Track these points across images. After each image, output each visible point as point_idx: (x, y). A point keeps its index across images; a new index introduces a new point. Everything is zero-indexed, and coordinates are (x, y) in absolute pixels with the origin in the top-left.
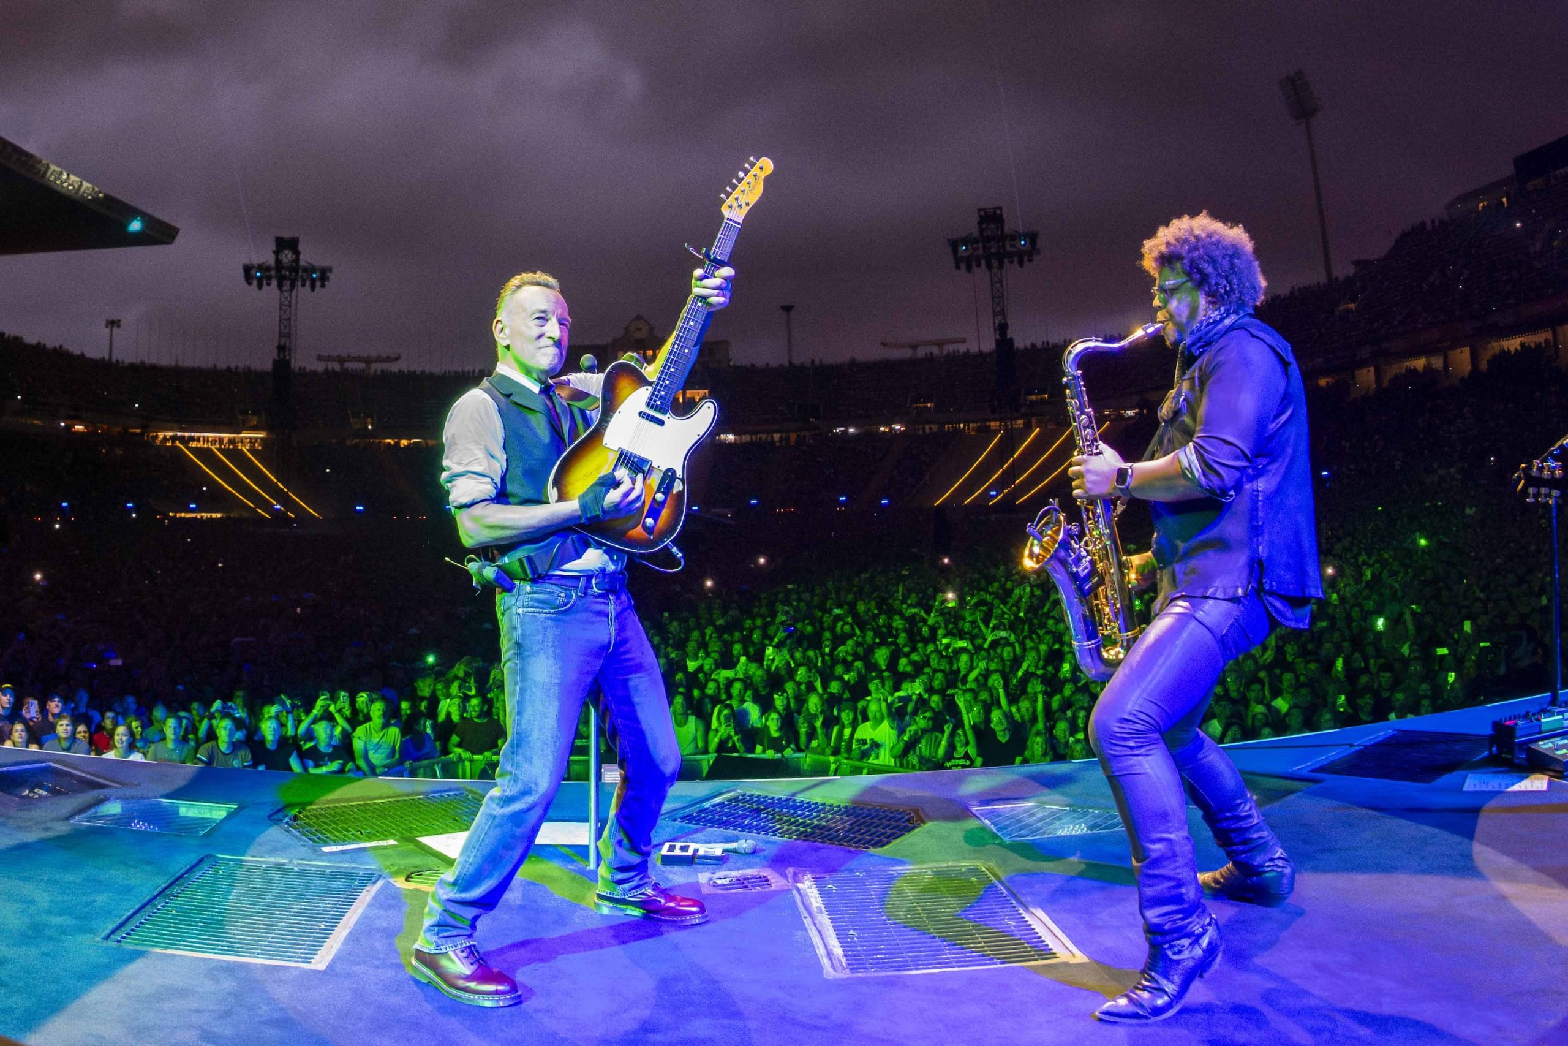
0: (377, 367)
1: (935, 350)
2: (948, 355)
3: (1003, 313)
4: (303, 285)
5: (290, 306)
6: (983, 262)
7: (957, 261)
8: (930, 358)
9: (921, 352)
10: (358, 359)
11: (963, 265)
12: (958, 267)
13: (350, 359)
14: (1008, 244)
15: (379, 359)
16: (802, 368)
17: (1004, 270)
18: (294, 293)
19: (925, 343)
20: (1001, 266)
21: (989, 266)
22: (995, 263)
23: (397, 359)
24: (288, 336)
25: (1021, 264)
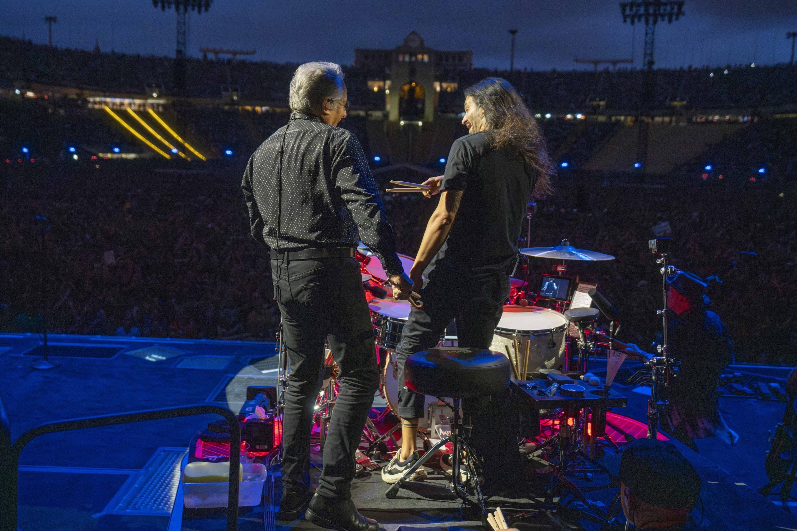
0: (239, 57)
1: (611, 68)
2: (619, 70)
3: (652, 54)
4: (193, 9)
5: (184, 24)
6: (643, 19)
7: (625, 17)
8: (607, 72)
9: (601, 68)
10: (228, 52)
11: (629, 20)
12: (625, 21)
13: (221, 51)
14: (662, 8)
15: (242, 53)
16: (519, 72)
17: (657, 26)
18: (187, 15)
19: (604, 61)
20: (655, 22)
21: (647, 22)
22: (651, 21)
23: (254, 53)
24: (184, 44)
25: (670, 21)
